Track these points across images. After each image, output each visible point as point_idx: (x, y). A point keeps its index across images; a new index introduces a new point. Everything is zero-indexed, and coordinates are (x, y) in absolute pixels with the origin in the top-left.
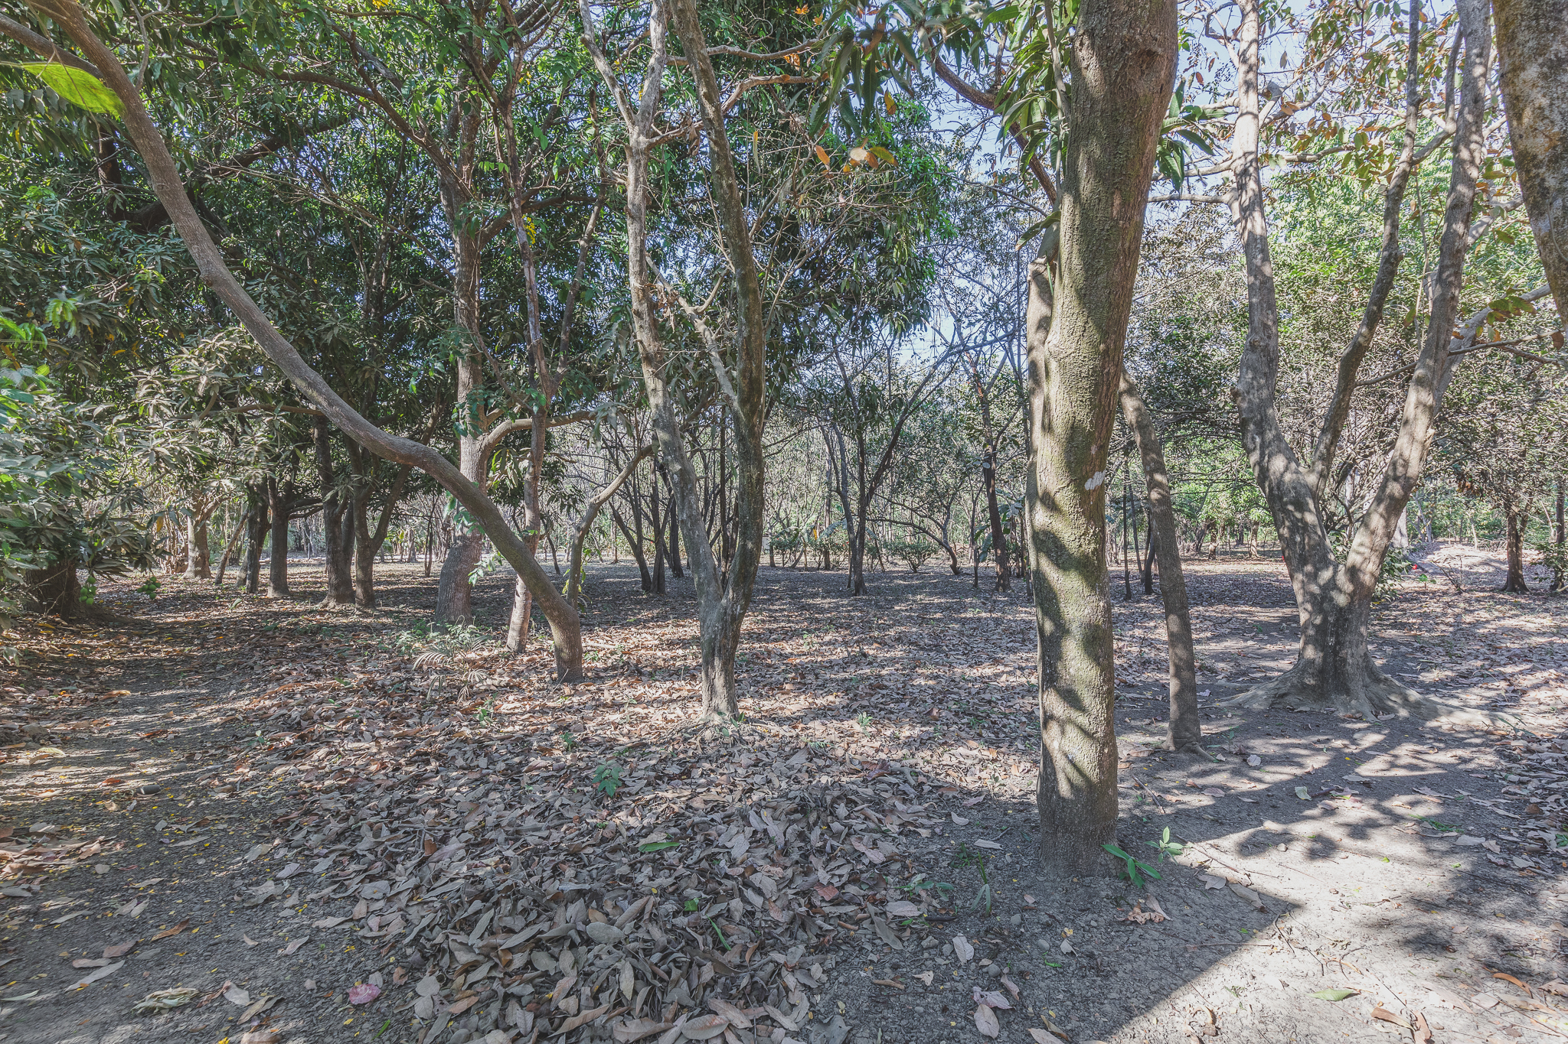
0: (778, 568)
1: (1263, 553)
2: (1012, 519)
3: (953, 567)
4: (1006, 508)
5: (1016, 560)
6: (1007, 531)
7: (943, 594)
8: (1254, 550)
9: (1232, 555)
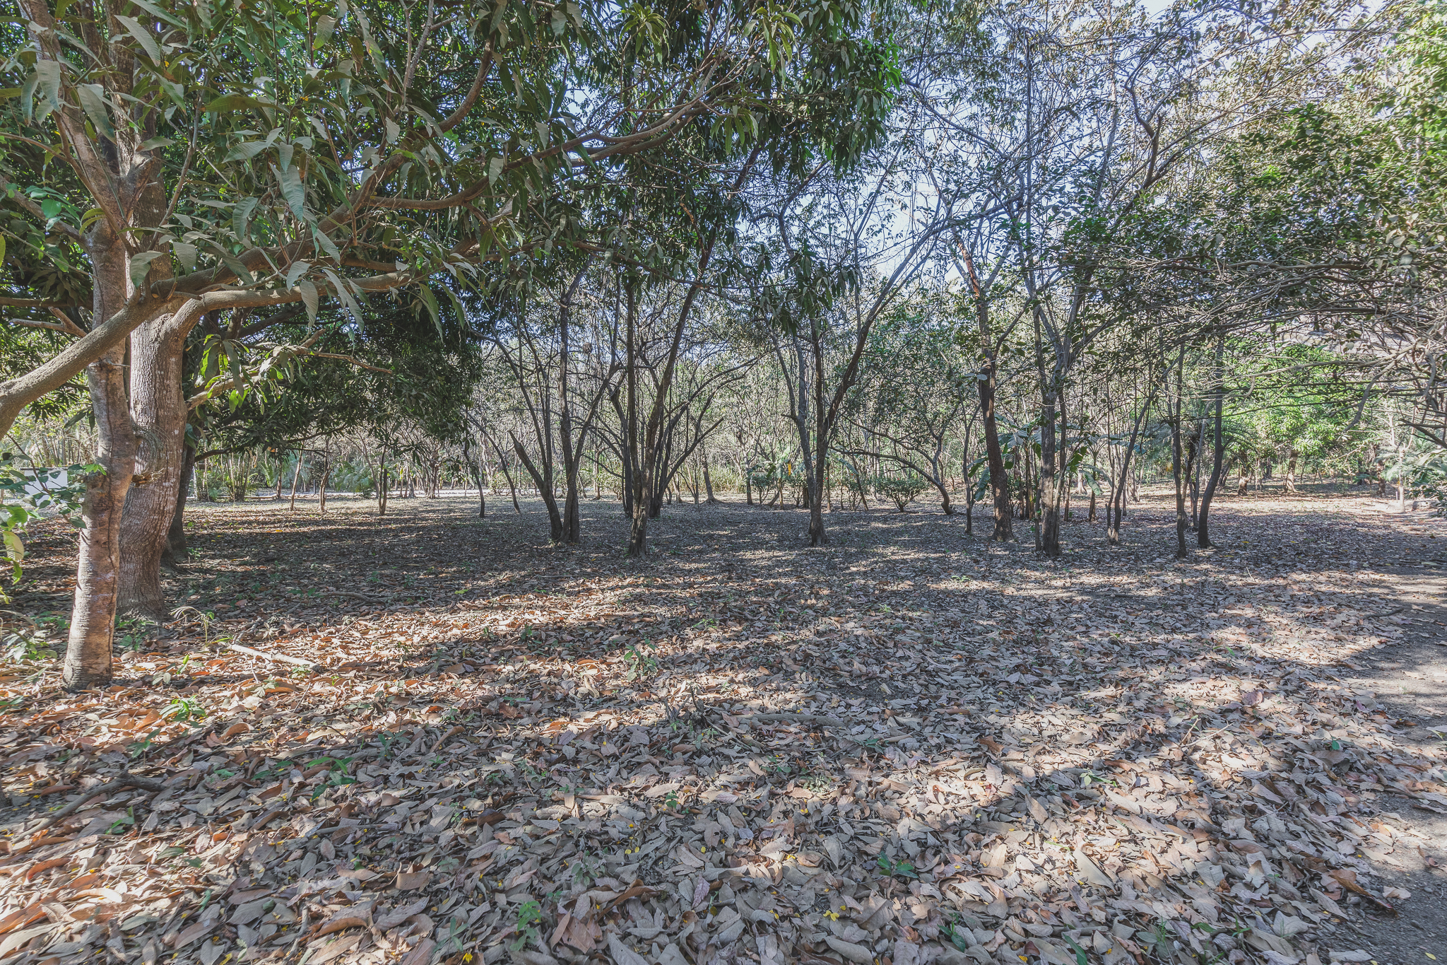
0: (756, 506)
1: (1299, 488)
2: (1015, 451)
3: (946, 505)
4: (1008, 438)
5: (1020, 498)
6: (1009, 465)
7: (924, 544)
8: (1290, 485)
9: (1264, 491)
